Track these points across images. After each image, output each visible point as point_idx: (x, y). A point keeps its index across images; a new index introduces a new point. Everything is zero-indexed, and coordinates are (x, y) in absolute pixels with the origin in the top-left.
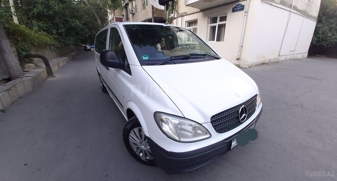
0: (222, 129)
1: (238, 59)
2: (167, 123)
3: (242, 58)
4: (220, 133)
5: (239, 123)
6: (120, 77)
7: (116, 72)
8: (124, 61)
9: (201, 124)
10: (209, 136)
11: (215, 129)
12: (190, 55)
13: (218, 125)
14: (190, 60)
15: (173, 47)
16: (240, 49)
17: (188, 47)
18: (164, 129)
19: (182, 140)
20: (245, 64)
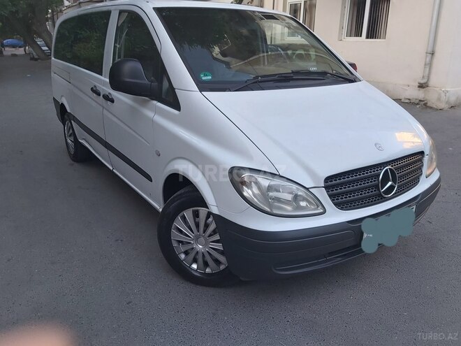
0: (347, 203)
1: (421, 86)
2: (249, 186)
3: (431, 83)
4: (342, 209)
5: (381, 199)
6: (150, 114)
7: (136, 105)
8: (161, 83)
9: (307, 189)
10: (322, 211)
11: (332, 200)
12: (293, 72)
13: (338, 195)
14: (291, 83)
15: (253, 52)
16: (428, 59)
17: (290, 52)
18: (245, 194)
19: (275, 212)
20: (439, 99)
